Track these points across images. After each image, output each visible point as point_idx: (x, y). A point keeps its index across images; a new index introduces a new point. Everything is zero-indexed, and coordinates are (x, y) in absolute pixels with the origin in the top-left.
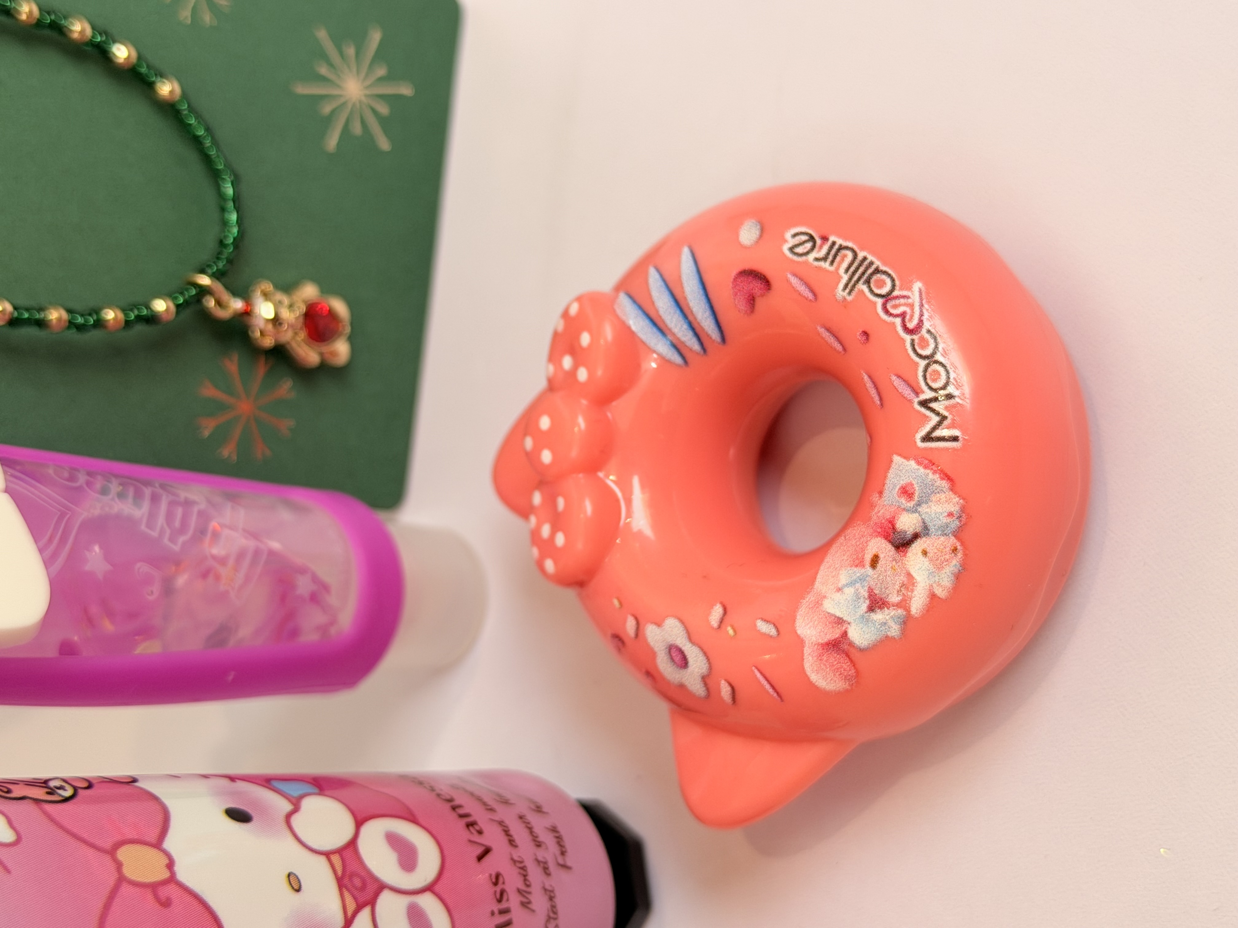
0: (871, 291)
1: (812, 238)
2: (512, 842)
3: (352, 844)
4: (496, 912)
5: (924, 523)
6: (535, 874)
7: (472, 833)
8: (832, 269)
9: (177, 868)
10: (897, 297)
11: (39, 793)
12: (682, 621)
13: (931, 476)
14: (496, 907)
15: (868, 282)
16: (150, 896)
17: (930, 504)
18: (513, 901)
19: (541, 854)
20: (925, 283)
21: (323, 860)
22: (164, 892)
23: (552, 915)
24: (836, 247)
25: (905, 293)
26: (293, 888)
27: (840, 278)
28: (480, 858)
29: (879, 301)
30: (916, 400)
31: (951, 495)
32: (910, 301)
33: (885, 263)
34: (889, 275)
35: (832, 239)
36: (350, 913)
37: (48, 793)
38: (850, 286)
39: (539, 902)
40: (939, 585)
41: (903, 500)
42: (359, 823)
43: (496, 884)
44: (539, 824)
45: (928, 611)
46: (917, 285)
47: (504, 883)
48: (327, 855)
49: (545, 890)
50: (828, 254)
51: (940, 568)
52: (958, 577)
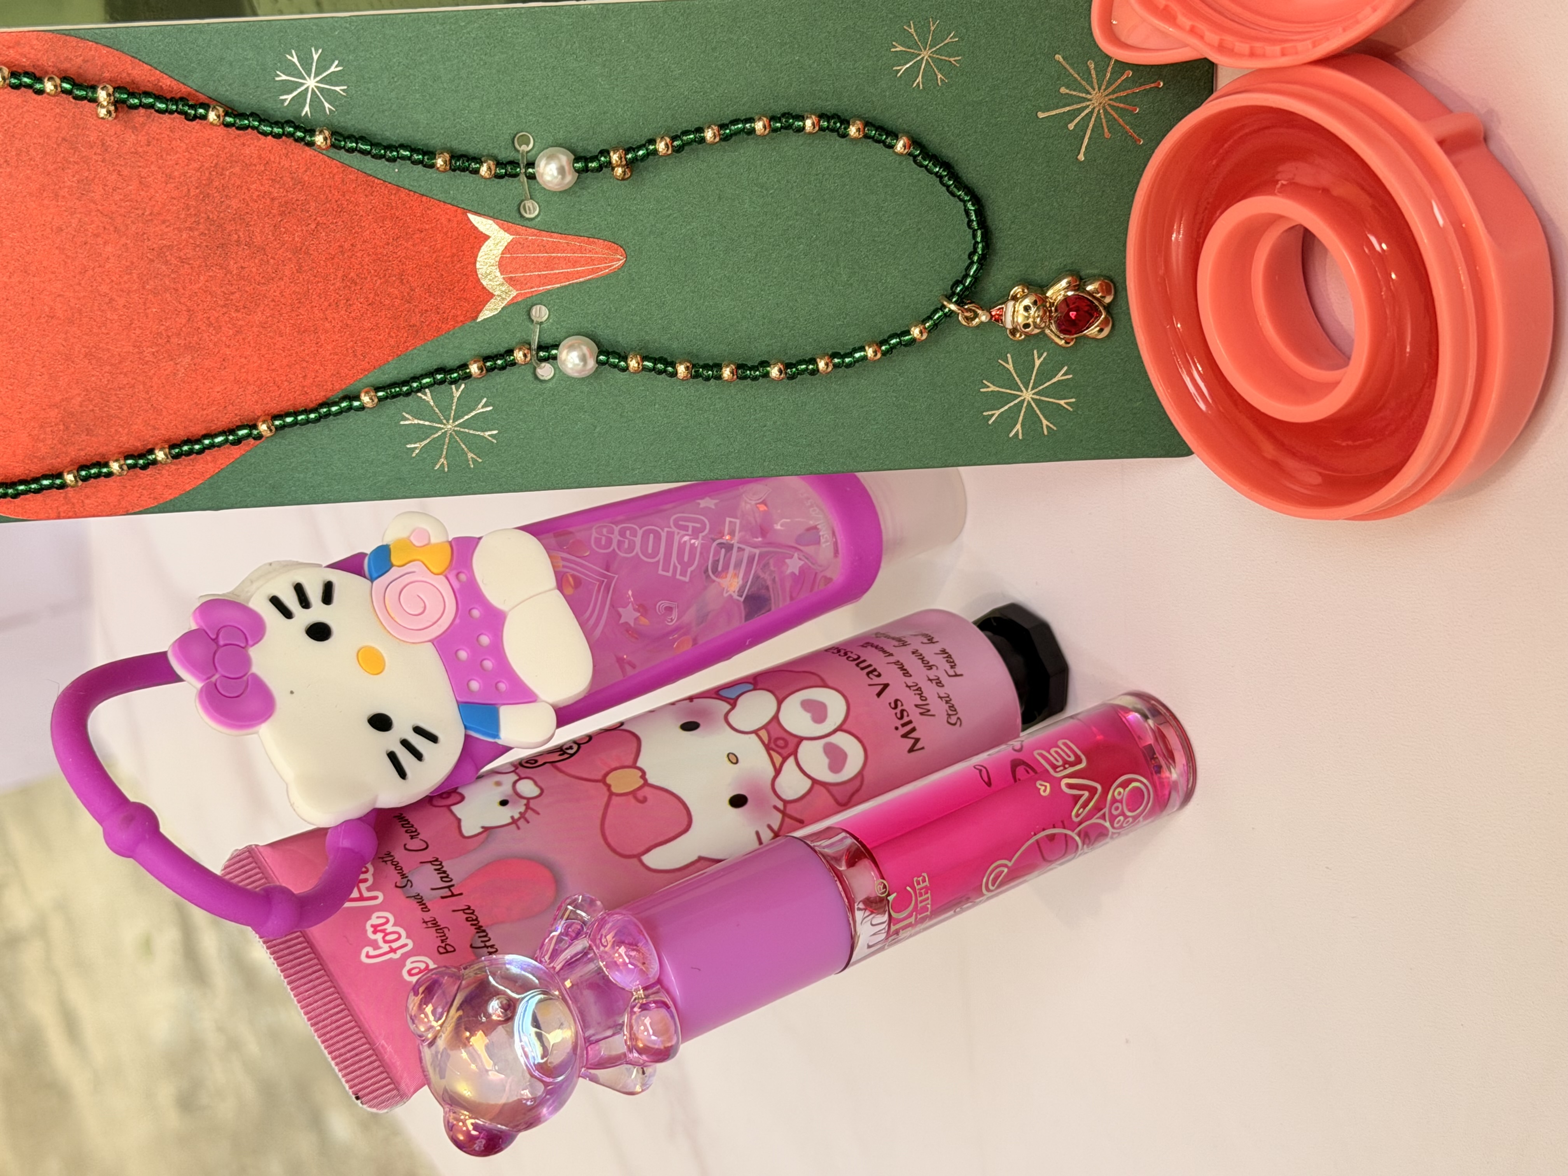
2: (906, 674)
3: (776, 718)
4: (900, 727)
6: (931, 691)
7: (871, 679)
9: (648, 777)
11: (556, 757)
14: (899, 723)
16: (633, 801)
18: (914, 714)
19: (932, 674)
21: (753, 736)
22: (640, 794)
23: (950, 712)
26: (732, 762)
28: (879, 694)
36: (778, 765)
37: (560, 755)
39: (938, 708)
42: (780, 703)
43: (896, 707)
44: (930, 652)
47: (902, 705)
48: (755, 732)
49: (940, 697)
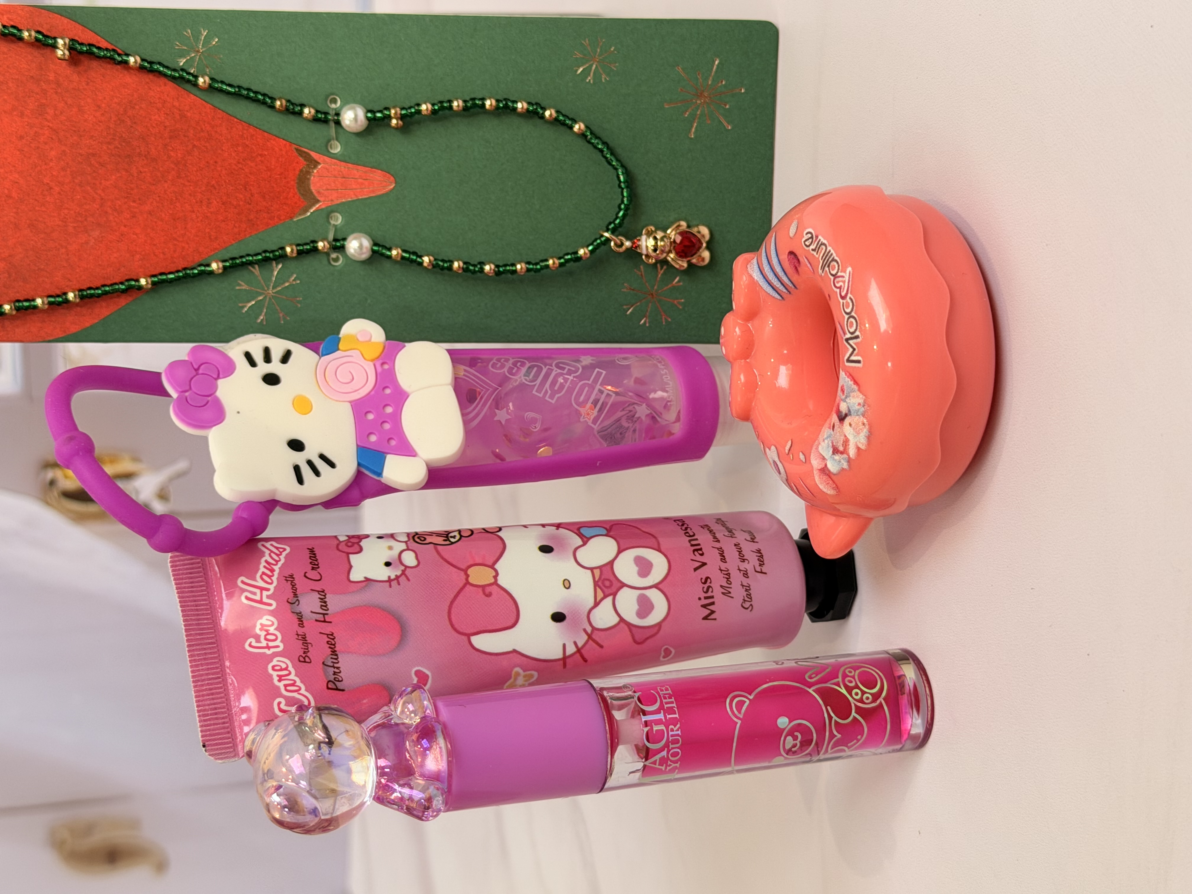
0: (830, 272)
1: (812, 237)
2: (723, 559)
3: (611, 563)
4: (703, 598)
5: (849, 408)
6: (737, 578)
7: (695, 555)
8: (817, 256)
9: (499, 578)
10: (839, 277)
11: (440, 540)
12: (776, 448)
13: (850, 382)
14: (703, 595)
15: (829, 266)
16: (481, 592)
17: (851, 398)
18: (717, 592)
19: (744, 566)
20: (853, 269)
21: (589, 572)
22: (488, 590)
23: (746, 599)
24: (820, 243)
25: (842, 274)
26: (565, 586)
27: (820, 262)
28: (696, 569)
29: (832, 278)
30: (844, 338)
31: (859, 393)
32: (844, 279)
33: (837, 256)
34: (837, 263)
35: (820, 237)
36: (598, 599)
37: (444, 540)
38: (823, 268)
39: (738, 593)
40: (860, 442)
41: (841, 394)
42: (620, 552)
43: (705, 583)
44: (748, 549)
45: (858, 456)
46: (849, 269)
47: (710, 583)
48: (592, 569)
49: (743, 586)
50: (816, 247)
51: (858, 434)
52: (869, 438)
